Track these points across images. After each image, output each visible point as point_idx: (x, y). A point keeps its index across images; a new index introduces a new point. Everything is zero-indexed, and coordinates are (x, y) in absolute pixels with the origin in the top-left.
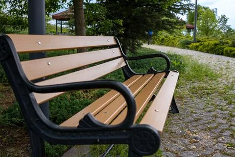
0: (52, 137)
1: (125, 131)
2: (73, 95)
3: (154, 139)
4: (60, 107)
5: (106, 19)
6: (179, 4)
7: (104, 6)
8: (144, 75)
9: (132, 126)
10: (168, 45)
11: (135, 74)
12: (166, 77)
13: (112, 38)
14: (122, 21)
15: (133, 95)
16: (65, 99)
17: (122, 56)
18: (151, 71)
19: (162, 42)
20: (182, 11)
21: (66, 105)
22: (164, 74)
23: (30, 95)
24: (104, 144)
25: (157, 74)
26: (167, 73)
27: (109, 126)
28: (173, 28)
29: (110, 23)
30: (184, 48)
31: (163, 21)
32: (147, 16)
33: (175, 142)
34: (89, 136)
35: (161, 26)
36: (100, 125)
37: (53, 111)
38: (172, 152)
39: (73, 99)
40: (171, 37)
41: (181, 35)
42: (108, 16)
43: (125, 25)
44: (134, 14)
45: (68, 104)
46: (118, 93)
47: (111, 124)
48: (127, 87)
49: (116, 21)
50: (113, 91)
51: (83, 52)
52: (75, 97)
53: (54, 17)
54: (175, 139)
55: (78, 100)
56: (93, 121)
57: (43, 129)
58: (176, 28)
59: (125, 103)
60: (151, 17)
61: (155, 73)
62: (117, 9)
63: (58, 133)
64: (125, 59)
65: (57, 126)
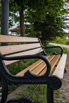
0: (12, 80)
1: (45, 78)
2: (19, 64)
3: (59, 82)
4: (13, 69)
5: (34, 31)
6: (65, 25)
7: (33, 26)
8: (51, 55)
9: (49, 76)
10: (60, 44)
11: (47, 55)
12: (61, 56)
13: (37, 38)
14: (41, 32)
15: (49, 61)
16: (16, 65)
17: (42, 47)
18: (54, 54)
19: (58, 42)
20: (67, 28)
21: (16, 68)
22: (60, 55)
23: (2, 61)
24: (36, 84)
25: (57, 55)
26: (62, 55)
27: (38, 76)
28: (63, 35)
29: (36, 33)
30: (67, 45)
31: (59, 32)
32: (52, 30)
33: (66, 85)
34: (29, 80)
35: (58, 35)
36: (34, 75)
37: (10, 70)
38: (65, 90)
39: (19, 66)
40: (62, 40)
41: (66, 39)
42: (35, 30)
43: (42, 34)
44: (46, 29)
45: (17, 68)
46: (43, 61)
47: (39, 75)
48: (47, 58)
49: (38, 32)
50: (41, 60)
51: (24, 44)
52: (20, 65)
53: (10, 31)
54: (66, 84)
55: (21, 66)
56: (31, 73)
57: (8, 77)
58: (64, 36)
59: (46, 65)
60: (53, 31)
61: (56, 55)
62: (38, 27)
63: (15, 79)
64: (43, 48)
65: (14, 76)
